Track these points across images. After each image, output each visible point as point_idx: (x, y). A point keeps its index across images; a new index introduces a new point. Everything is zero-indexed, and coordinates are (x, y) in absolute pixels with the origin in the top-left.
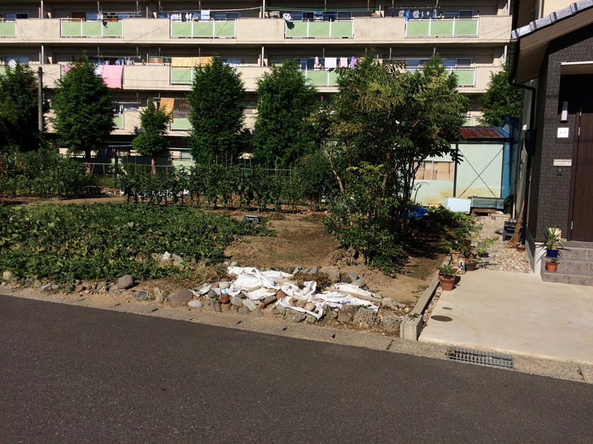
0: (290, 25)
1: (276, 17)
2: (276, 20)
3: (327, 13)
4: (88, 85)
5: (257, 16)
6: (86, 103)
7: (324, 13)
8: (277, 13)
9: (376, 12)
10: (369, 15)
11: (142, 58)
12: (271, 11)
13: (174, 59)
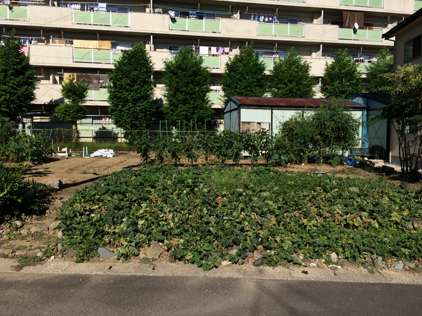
0: (173, 20)
1: (159, 13)
2: (160, 15)
3: (199, 13)
4: (15, 60)
5: (144, 11)
6: (14, 76)
7: (197, 13)
8: (160, 10)
9: (234, 15)
11: (45, 39)
12: (156, 8)
13: (75, 41)
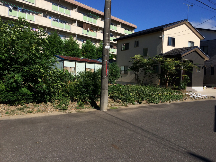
0: (11, 11)
3: (23, 10)
7: (22, 9)
8: (2, 3)
9: (40, 14)
10: (37, 14)
